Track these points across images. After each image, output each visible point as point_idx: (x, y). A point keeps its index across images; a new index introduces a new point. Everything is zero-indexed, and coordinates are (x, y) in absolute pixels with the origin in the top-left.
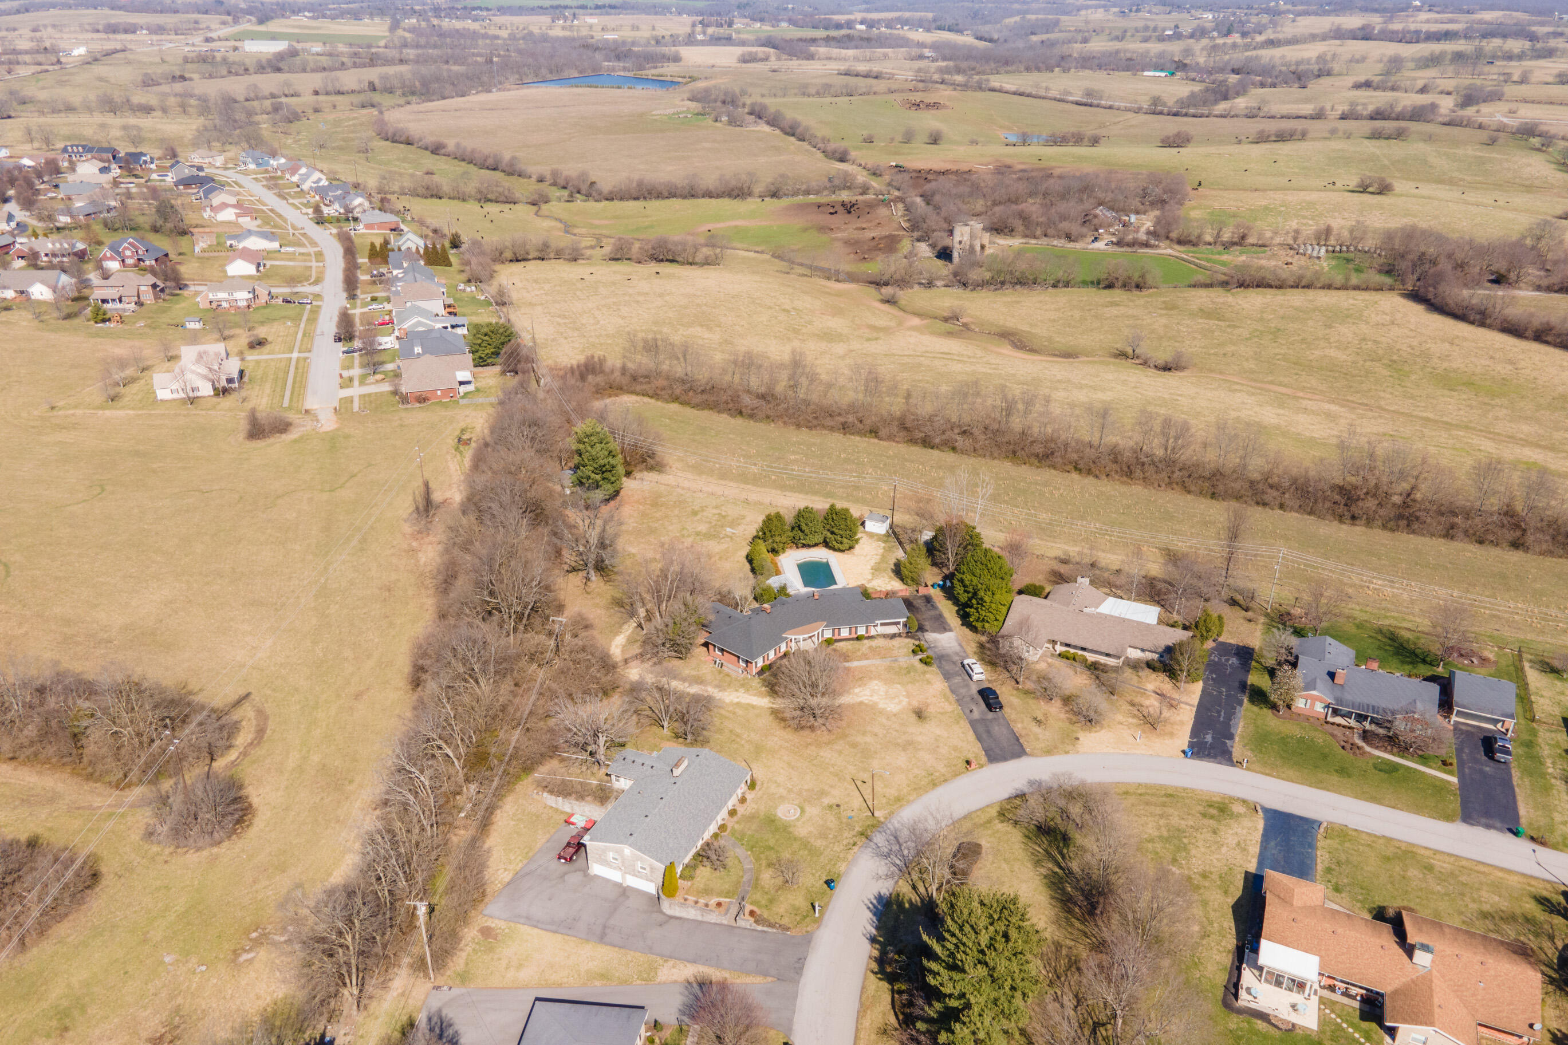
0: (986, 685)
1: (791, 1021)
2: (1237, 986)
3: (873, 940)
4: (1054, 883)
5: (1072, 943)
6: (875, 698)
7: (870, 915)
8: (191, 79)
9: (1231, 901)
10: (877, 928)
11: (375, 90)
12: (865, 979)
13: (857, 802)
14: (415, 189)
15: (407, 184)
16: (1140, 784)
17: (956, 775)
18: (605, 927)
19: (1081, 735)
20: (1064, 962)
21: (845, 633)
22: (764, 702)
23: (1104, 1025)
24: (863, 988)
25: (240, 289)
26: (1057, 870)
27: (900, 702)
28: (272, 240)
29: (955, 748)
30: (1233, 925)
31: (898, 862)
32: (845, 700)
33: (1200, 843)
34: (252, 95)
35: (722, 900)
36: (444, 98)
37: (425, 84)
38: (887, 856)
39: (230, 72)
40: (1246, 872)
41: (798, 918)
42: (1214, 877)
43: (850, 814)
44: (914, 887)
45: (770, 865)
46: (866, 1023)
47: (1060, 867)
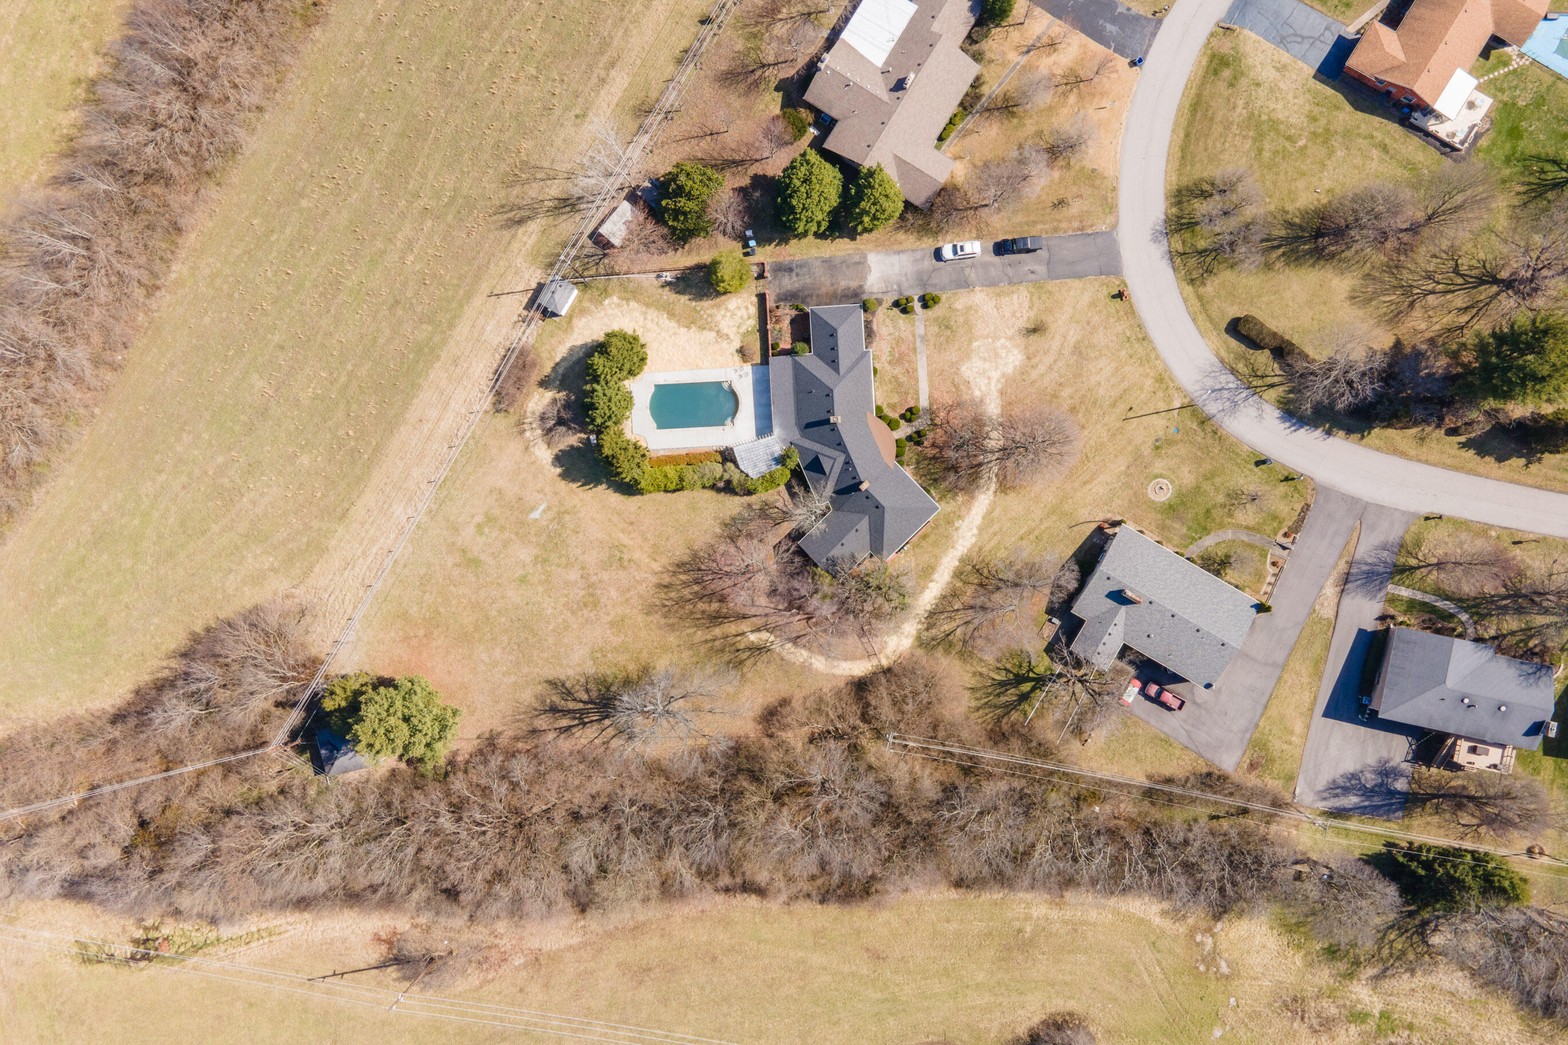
0: (990, 246)
1: (1404, 513)
2: (1444, 144)
3: (1329, 433)
4: (1297, 259)
5: (1368, 265)
6: (995, 375)
7: (1302, 430)
9: (1348, 108)
10: (1316, 427)
12: (1369, 446)
13: (1159, 423)
16: (1173, 131)
17: (1132, 312)
18: (1266, 664)
19: (1089, 164)
20: (1386, 277)
22: (984, 500)
23: (1457, 265)
24: (1378, 449)
26: (1281, 251)
27: (1004, 347)
29: (1093, 304)
30: (1378, 119)
31: (1244, 395)
32: (993, 409)
33: (1272, 106)
35: (1269, 561)
38: (1235, 404)
40: (1315, 77)
41: (1296, 495)
42: (1316, 110)
43: (1172, 430)
44: (1272, 386)
45: (1230, 515)
46: (1413, 452)
47: (1279, 247)
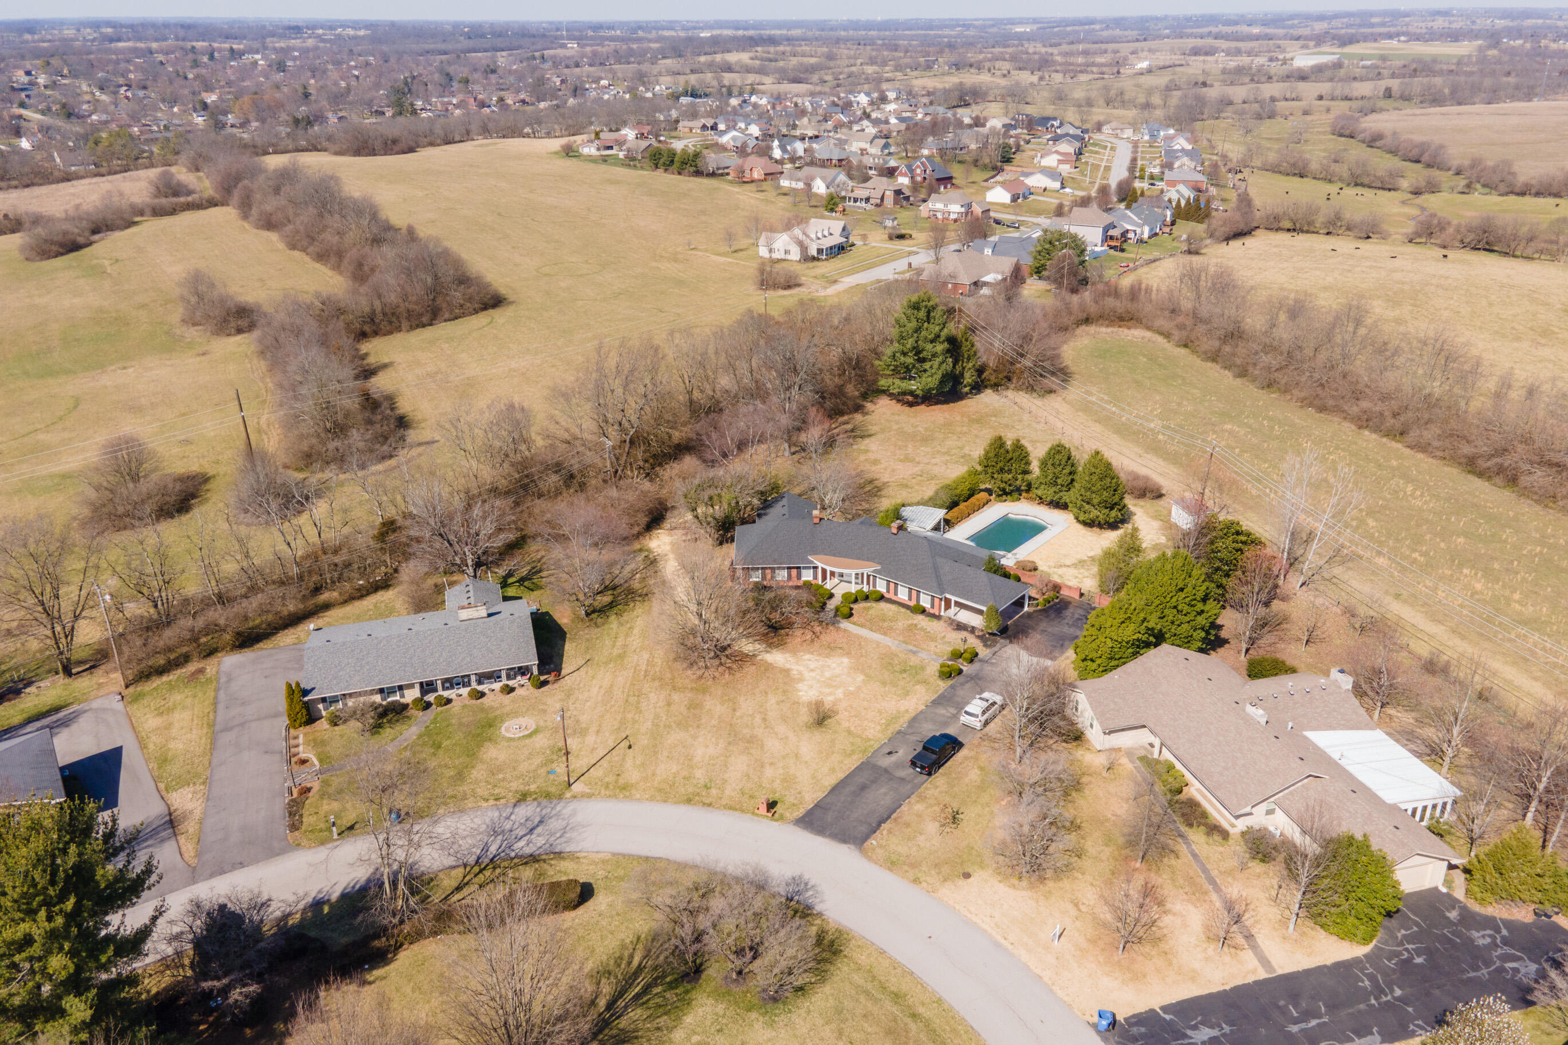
0: (962, 737)
8: (1212, 86)
11: (1390, 97)
13: (585, 761)
14: (1278, 165)
15: (1272, 157)
19: (982, 876)
21: (903, 595)
25: (955, 202)
28: (1054, 180)
31: (493, 850)
34: (1252, 98)
36: (1460, 104)
37: (1454, 92)
38: (495, 834)
39: (1252, 80)
41: (322, 826)
44: (459, 888)
